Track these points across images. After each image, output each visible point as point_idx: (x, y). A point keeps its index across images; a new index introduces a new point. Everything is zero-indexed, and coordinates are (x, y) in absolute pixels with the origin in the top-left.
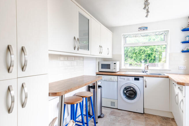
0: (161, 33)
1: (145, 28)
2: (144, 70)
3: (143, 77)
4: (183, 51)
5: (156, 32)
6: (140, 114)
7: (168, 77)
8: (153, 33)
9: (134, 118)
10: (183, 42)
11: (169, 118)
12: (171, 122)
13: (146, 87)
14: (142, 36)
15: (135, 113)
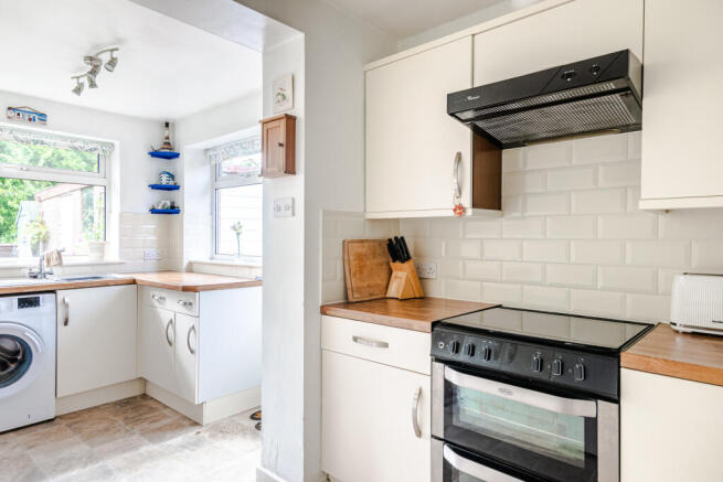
0: (91, 146)
1: (37, 117)
2: (36, 270)
3: (53, 292)
4: (154, 211)
5: (76, 140)
6: (44, 425)
7: (134, 282)
8: (64, 138)
9: (32, 444)
10: (154, 187)
11: (135, 398)
12: (144, 403)
13: (66, 323)
14: (16, 138)
15: (21, 431)
